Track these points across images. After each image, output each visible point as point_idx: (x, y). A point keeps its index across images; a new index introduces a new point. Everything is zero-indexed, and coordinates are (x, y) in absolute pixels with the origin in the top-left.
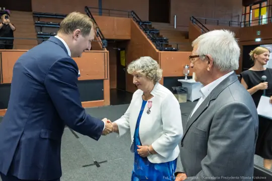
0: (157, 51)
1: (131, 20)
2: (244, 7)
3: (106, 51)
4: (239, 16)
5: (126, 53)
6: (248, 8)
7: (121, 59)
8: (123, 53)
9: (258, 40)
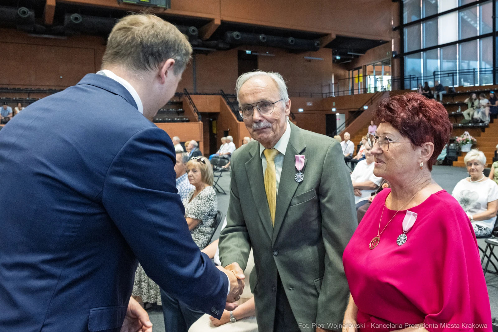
0: (238, 122)
1: (220, 97)
2: (347, 72)
3: (201, 122)
4: (329, 85)
5: (216, 122)
6: (351, 72)
7: (213, 128)
8: (214, 123)
9: (334, 110)
